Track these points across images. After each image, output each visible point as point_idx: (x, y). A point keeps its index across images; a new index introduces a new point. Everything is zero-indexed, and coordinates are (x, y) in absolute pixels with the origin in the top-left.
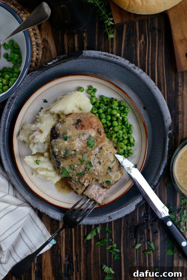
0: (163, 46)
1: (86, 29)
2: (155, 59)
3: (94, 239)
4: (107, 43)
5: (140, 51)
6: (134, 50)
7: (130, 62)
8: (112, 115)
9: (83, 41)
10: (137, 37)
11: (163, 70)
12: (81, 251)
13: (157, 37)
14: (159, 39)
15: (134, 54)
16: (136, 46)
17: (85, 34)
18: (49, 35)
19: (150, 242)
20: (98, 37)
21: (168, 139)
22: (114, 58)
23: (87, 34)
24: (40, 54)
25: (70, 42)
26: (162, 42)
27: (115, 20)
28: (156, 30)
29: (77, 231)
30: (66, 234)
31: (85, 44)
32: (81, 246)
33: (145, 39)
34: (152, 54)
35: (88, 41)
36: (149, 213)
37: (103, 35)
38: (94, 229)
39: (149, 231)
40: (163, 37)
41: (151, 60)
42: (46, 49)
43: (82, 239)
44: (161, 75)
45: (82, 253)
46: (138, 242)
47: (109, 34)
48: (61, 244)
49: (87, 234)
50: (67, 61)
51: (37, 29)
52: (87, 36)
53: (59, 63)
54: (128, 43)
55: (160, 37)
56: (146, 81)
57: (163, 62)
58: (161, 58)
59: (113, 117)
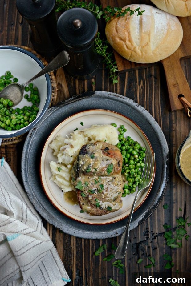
0: (158, 90)
1: (94, 75)
2: (152, 101)
3: (101, 255)
4: (111, 87)
5: (140, 94)
6: (135, 93)
7: (134, 102)
8: (132, 154)
9: (92, 86)
10: (137, 82)
11: (159, 110)
12: (90, 266)
13: (154, 83)
14: (155, 84)
15: (135, 96)
16: (136, 90)
17: (93, 80)
18: (63, 80)
19: (151, 258)
20: (105, 82)
21: (166, 166)
22: (121, 97)
23: (95, 79)
24: (55, 96)
25: (81, 86)
26: (158, 86)
27: (118, 68)
28: (153, 77)
29: (87, 248)
30: (77, 250)
31: (93, 88)
32: (90, 262)
33: (144, 84)
34: (149, 96)
35: (96, 86)
36: (149, 232)
37: (108, 81)
38: (102, 246)
39: (149, 247)
40: (158, 83)
41: (149, 101)
42: (60, 91)
43: (91, 256)
44: (158, 114)
45: (91, 268)
46: (140, 258)
47: (113, 80)
48: (72, 260)
49: (95, 251)
50: (81, 99)
51: (53, 75)
52: (95, 81)
53: (75, 100)
54: (129, 87)
55: (156, 83)
56: (147, 117)
57: (159, 103)
58: (158, 99)
59: (132, 156)
